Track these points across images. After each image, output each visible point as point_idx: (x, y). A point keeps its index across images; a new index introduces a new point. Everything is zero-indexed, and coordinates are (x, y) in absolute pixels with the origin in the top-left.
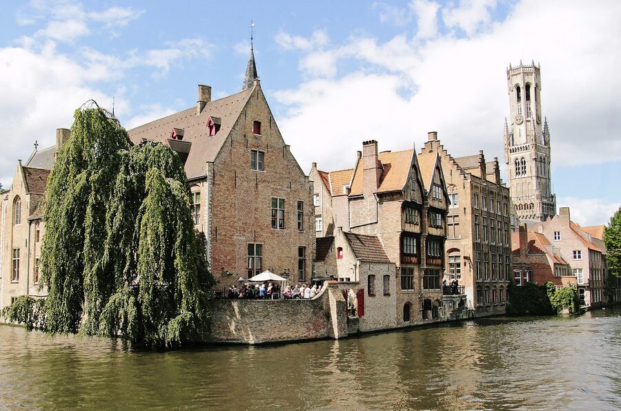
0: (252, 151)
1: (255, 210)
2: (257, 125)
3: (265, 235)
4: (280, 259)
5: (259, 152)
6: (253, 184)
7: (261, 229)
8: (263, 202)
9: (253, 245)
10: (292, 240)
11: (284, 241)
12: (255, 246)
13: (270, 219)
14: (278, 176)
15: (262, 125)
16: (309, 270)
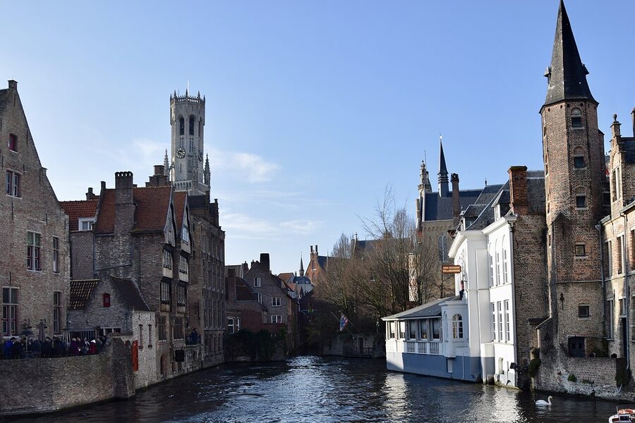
0: (8, 171)
1: (10, 245)
2: (13, 138)
3: (21, 277)
4: (36, 307)
5: (16, 174)
6: (8, 213)
7: (17, 270)
8: (19, 237)
9: (8, 289)
10: (48, 284)
11: (40, 286)
12: (10, 290)
13: (26, 257)
14: (34, 205)
15: (19, 139)
16: (64, 319)
